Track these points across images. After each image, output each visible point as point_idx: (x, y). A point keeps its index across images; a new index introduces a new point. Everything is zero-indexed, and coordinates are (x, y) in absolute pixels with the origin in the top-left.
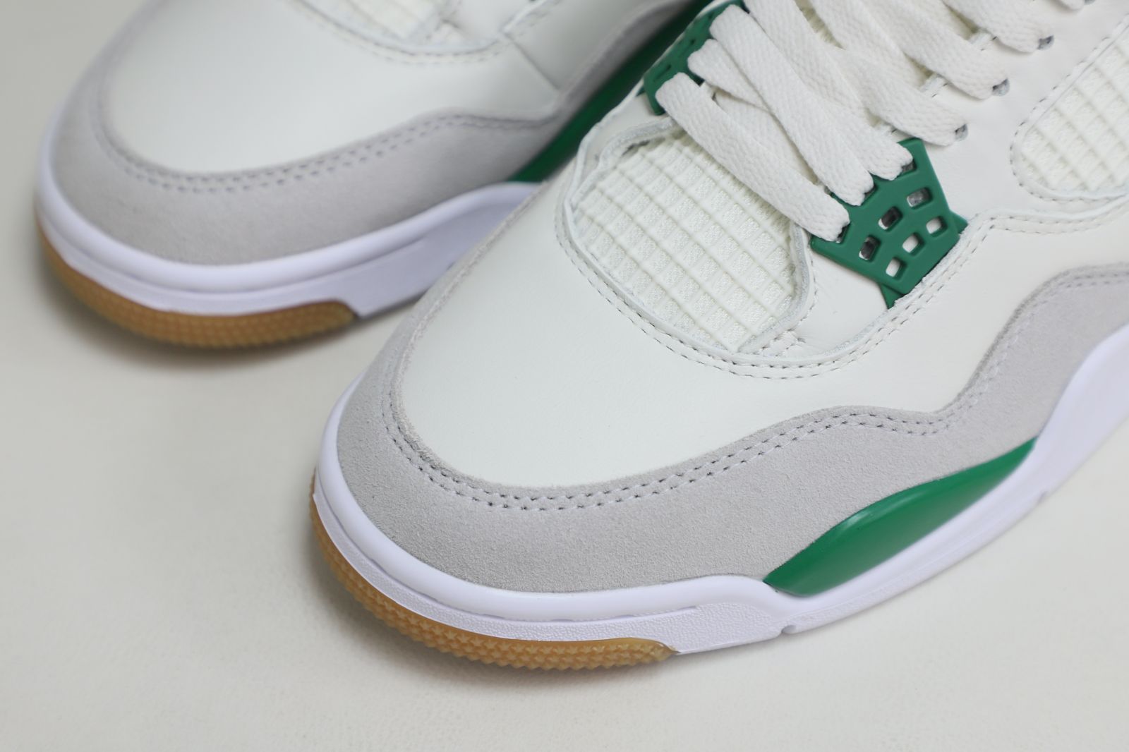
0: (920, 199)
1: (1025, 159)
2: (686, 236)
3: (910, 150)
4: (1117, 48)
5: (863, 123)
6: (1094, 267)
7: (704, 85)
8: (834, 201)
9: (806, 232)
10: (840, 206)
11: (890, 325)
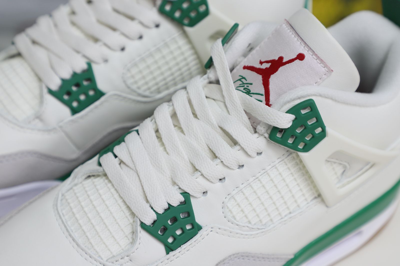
0: (186, 215)
1: (228, 208)
2: (97, 213)
3: (184, 196)
4: (268, 174)
5: (169, 183)
6: (249, 253)
7: (117, 158)
8: (152, 210)
9: (140, 220)
10: (154, 213)
11: (166, 261)
